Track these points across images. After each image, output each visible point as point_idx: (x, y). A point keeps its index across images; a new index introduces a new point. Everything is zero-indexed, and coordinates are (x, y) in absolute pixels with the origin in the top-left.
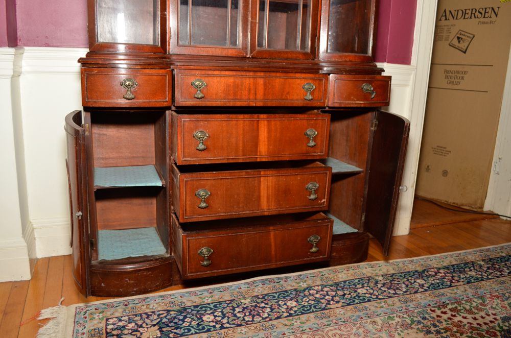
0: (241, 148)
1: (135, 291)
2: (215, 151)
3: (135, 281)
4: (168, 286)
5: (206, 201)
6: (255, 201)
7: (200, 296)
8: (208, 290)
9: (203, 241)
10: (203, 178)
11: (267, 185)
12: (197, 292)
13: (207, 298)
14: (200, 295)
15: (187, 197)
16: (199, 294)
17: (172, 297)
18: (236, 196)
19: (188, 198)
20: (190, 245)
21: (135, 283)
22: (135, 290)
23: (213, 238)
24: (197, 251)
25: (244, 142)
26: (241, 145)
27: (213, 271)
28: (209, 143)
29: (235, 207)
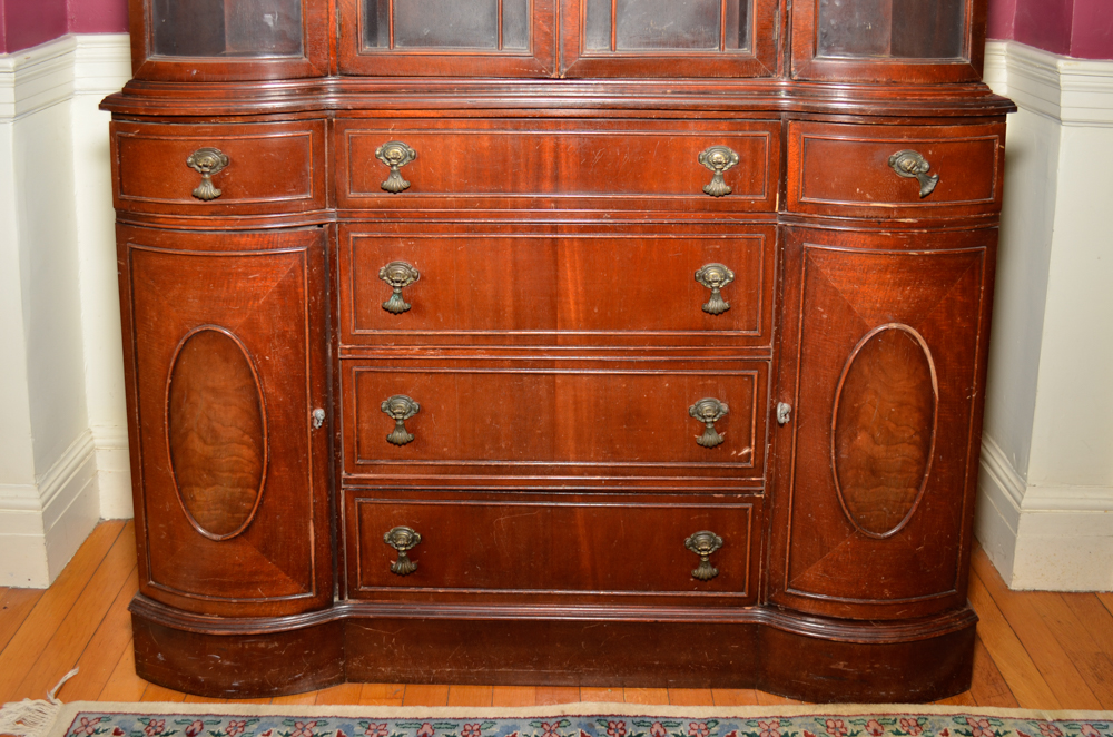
0: (509, 310)
1: (235, 688)
2: (439, 315)
3: (236, 661)
4: (331, 683)
5: (410, 426)
6: (541, 435)
9: (395, 512)
10: (399, 369)
11: (575, 396)
15: (363, 412)
18: (488, 420)
19: (365, 416)
20: (365, 516)
21: (237, 668)
22: (236, 684)
23: (422, 508)
24: (382, 534)
25: (516, 295)
26: (509, 301)
27: (425, 590)
28: (421, 294)
29: (487, 447)
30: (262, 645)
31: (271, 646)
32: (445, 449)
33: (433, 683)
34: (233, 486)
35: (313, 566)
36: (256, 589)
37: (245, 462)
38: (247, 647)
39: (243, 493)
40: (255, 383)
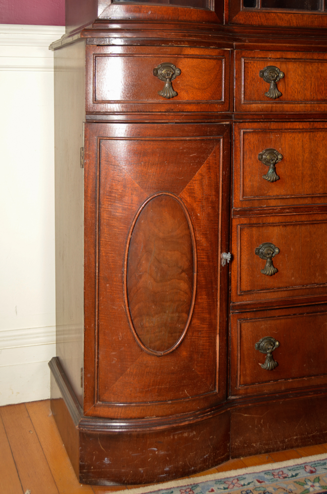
1: (166, 472)
2: (293, 184)
3: (168, 450)
4: (223, 461)
7: (294, 479)
8: (304, 466)
9: (263, 327)
10: (267, 224)
12: (285, 471)
13: (310, 484)
14: (293, 476)
16: (290, 474)
17: (242, 483)
18: (318, 255)
20: (244, 332)
21: (169, 455)
22: (167, 469)
24: (254, 344)
27: (279, 381)
29: (317, 274)
30: (186, 435)
31: (191, 434)
32: (293, 278)
33: (285, 449)
34: (173, 313)
35: (218, 370)
36: (183, 391)
37: (182, 293)
38: (176, 437)
39: (179, 317)
40: (190, 233)
